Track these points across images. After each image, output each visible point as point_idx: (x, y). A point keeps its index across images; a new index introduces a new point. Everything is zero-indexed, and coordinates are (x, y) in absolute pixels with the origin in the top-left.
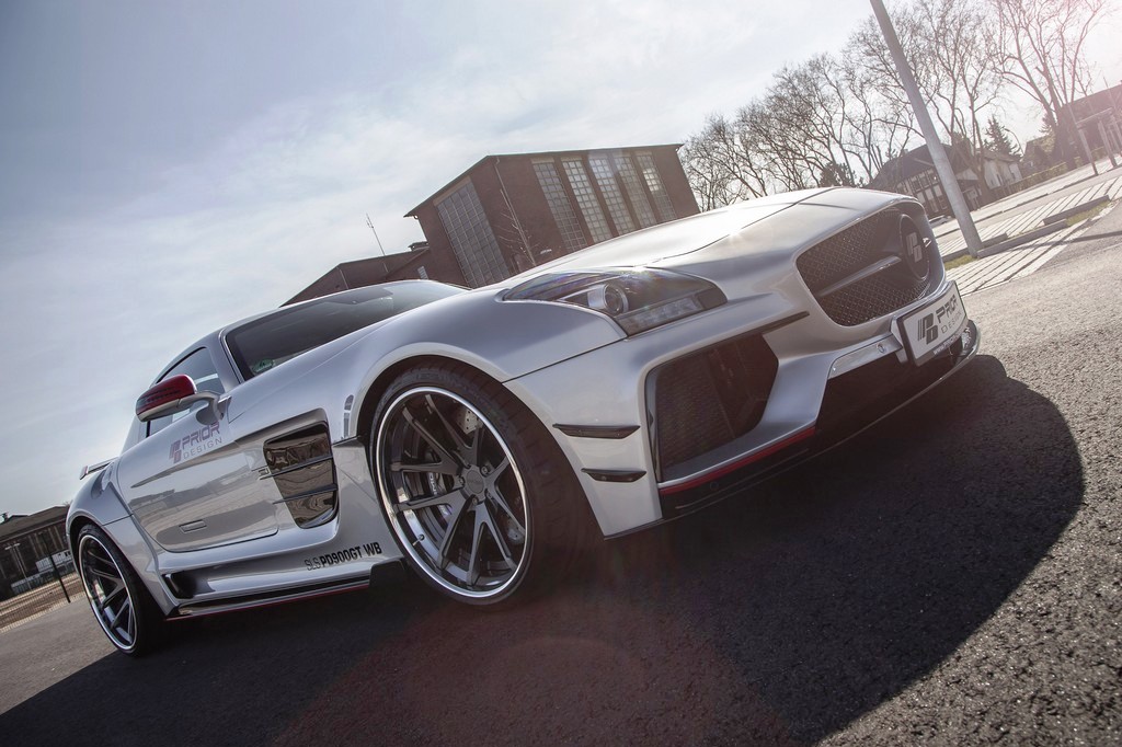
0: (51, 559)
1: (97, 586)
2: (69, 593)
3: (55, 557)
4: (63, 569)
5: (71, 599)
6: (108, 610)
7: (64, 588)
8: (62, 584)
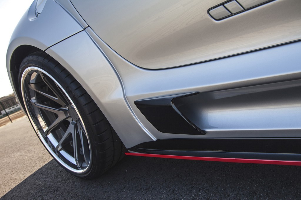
0: (5, 111)
1: (40, 119)
2: (11, 120)
3: (6, 110)
4: (8, 113)
5: (12, 121)
6: (50, 136)
7: (10, 118)
8: (9, 117)
